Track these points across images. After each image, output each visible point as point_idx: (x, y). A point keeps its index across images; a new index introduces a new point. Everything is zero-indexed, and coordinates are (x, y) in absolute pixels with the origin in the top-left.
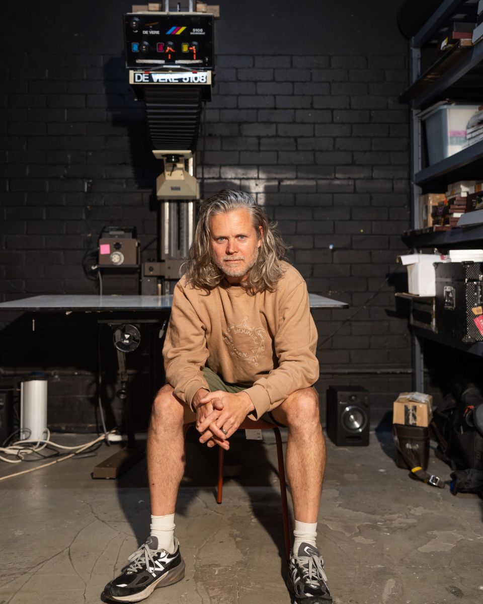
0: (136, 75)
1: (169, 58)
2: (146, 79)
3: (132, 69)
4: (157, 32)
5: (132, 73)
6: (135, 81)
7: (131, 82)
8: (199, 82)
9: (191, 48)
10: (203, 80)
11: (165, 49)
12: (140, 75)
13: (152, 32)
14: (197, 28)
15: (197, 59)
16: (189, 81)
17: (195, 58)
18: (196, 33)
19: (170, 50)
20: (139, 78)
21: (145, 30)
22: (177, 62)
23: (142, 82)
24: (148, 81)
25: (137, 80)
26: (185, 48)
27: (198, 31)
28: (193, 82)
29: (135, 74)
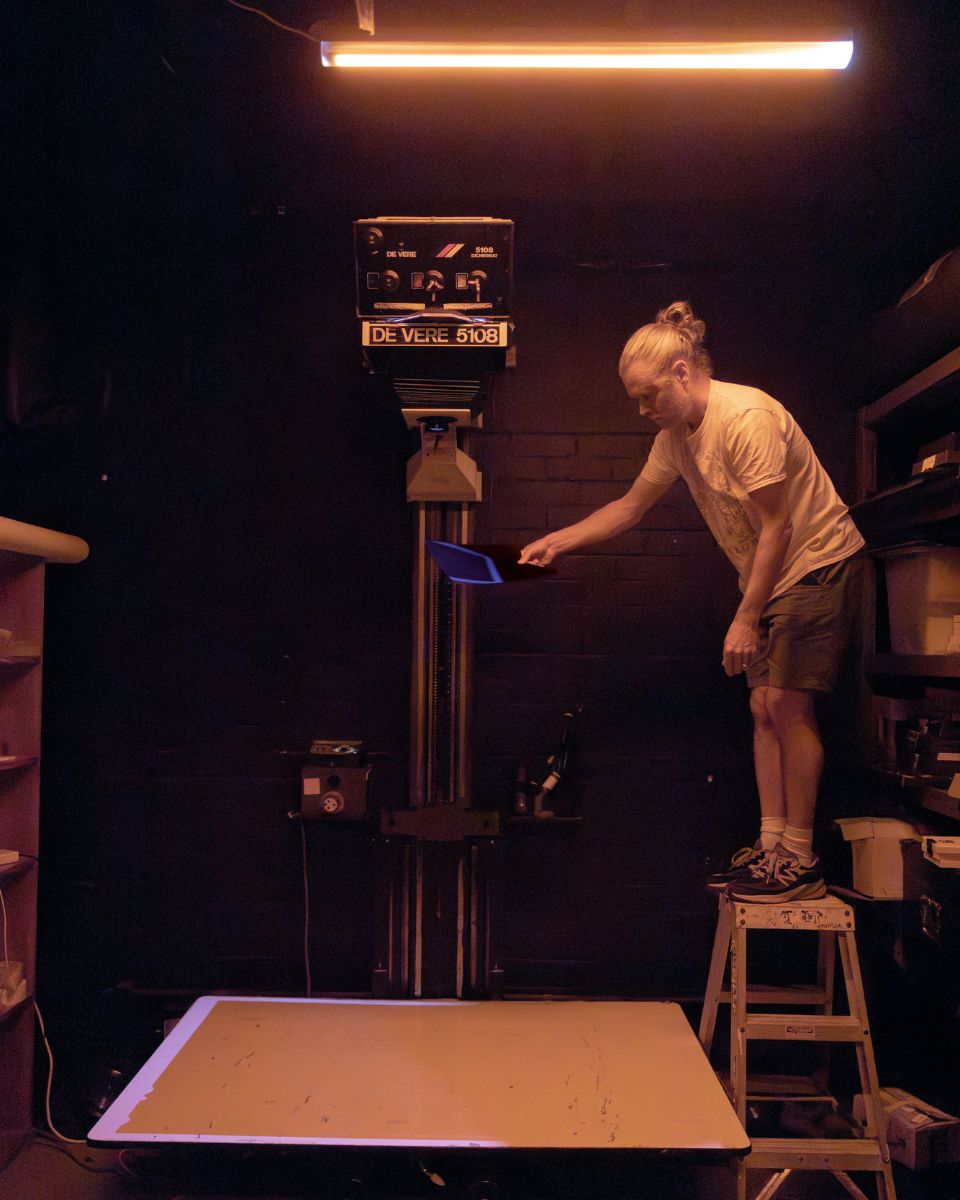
0: (375, 330)
1: (434, 299)
2: (391, 337)
3: (366, 320)
4: (413, 254)
5: (366, 326)
6: (371, 341)
7: (366, 342)
8: (486, 342)
9: (472, 282)
10: (492, 338)
11: (426, 282)
12: (382, 330)
13: (403, 254)
14: (484, 246)
15: (482, 301)
16: (468, 342)
17: (478, 300)
18: (483, 256)
19: (434, 287)
20: (379, 335)
21: (391, 250)
22: (447, 306)
23: (384, 342)
24: (395, 341)
25: (375, 340)
26: (461, 284)
27: (485, 252)
28: (475, 343)
29: (371, 328)
